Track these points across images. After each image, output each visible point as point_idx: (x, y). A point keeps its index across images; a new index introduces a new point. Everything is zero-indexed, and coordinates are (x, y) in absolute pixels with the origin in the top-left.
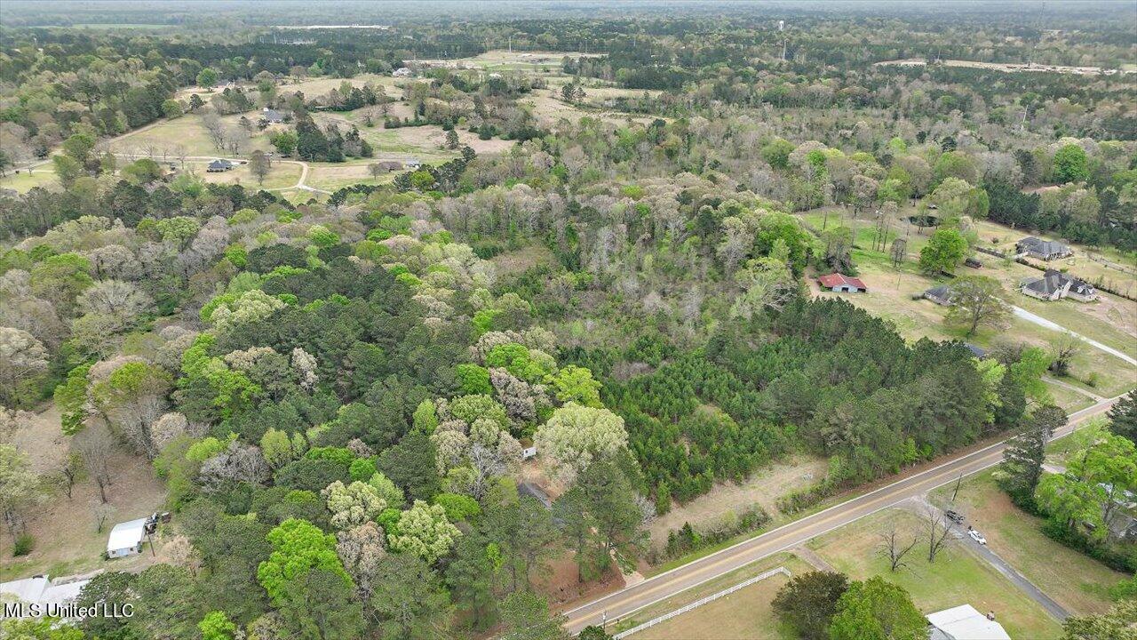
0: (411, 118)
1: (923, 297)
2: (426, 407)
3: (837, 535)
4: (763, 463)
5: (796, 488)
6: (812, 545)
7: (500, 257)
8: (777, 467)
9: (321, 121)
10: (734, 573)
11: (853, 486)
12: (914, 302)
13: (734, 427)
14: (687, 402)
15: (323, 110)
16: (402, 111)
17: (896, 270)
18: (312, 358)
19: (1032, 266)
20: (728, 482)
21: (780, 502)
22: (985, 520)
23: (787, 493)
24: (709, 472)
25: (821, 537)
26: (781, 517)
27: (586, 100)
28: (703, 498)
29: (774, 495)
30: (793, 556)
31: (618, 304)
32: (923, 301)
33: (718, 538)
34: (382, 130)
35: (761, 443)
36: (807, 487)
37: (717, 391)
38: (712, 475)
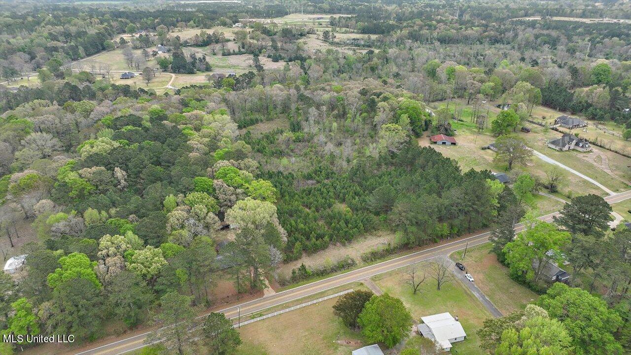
0: (237, 50)
1: (489, 148)
2: (170, 199)
3: (390, 274)
4: (361, 235)
5: (375, 249)
6: (375, 279)
7: (260, 124)
8: (370, 237)
9: (187, 52)
10: (325, 291)
11: (409, 249)
12: (483, 151)
13: (350, 213)
14: (328, 201)
15: (191, 46)
16: (232, 46)
17: (479, 133)
18: (124, 173)
19: (560, 132)
20: (338, 244)
21: (364, 255)
22: (478, 269)
23: (368, 251)
24: (326, 238)
25: (381, 275)
26: (362, 264)
27: (336, 40)
28: (322, 252)
29: (362, 252)
30: (362, 284)
31: (314, 149)
32: (488, 150)
33: (323, 273)
34: (220, 56)
35: (361, 224)
36: (381, 248)
37: (347, 196)
38: (328, 240)
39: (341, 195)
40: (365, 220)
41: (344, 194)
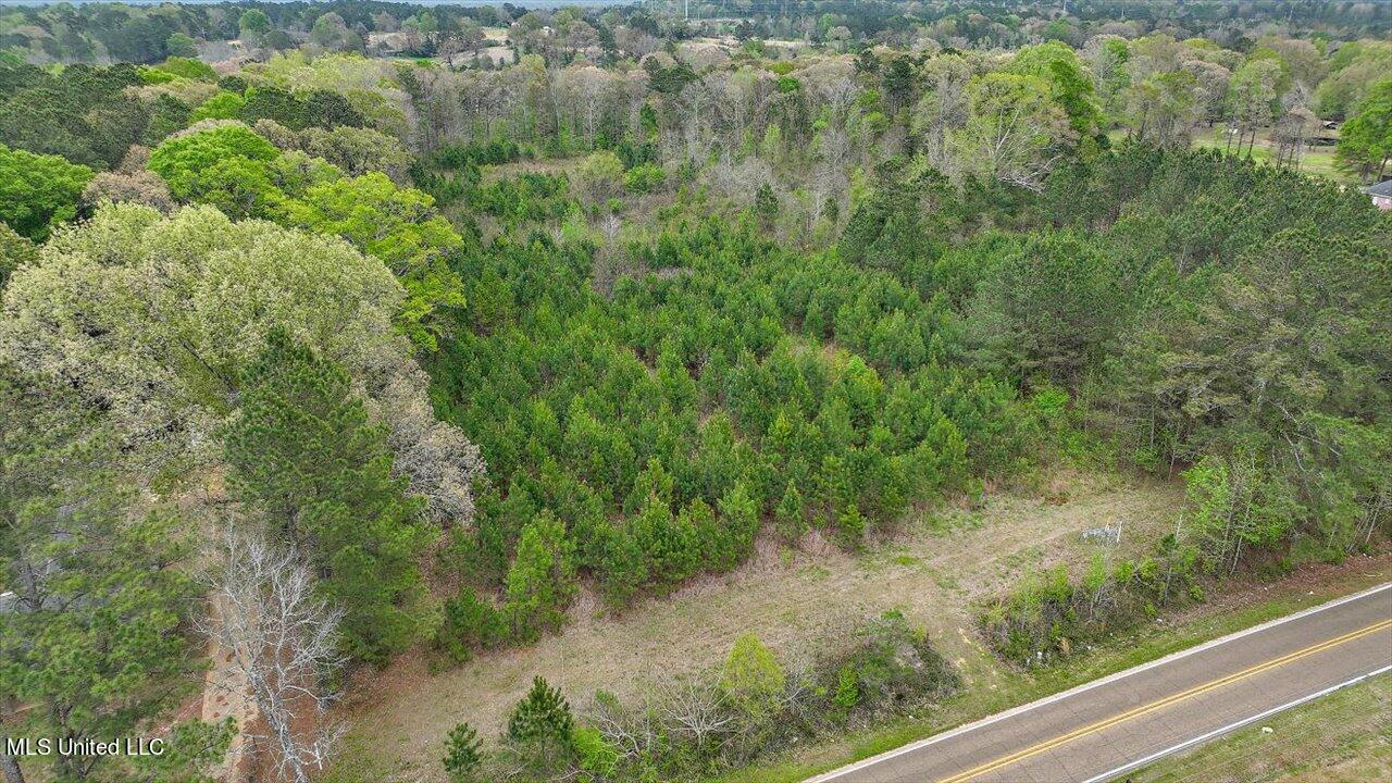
4: (949, 488)
5: (1060, 569)
8: (998, 503)
11: (1270, 575)
13: (867, 380)
14: (748, 326)
20: (816, 540)
21: (996, 615)
23: (1024, 583)
24: (739, 500)
26: (995, 677)
28: (713, 587)
29: (975, 591)
33: (705, 755)
35: (944, 422)
36: (1100, 567)
37: (843, 310)
38: (750, 508)
39: (814, 308)
40: (963, 403)
41: (831, 306)
